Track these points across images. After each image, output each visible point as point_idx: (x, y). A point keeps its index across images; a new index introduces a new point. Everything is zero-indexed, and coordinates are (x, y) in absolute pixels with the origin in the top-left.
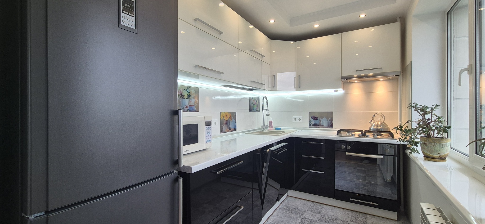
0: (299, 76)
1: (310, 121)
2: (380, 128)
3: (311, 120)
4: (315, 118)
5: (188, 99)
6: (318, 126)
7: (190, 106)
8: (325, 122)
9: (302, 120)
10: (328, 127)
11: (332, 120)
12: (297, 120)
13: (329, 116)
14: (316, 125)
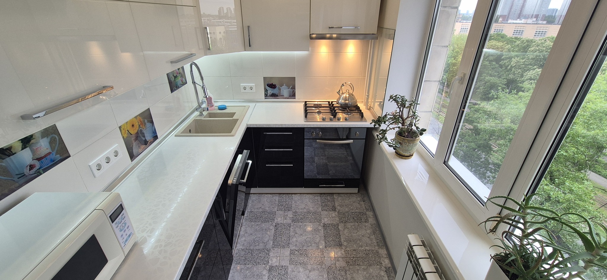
0: (249, 27)
1: (266, 90)
2: (348, 103)
3: (268, 88)
4: (272, 86)
5: (28, 149)
6: (277, 96)
7: (39, 159)
8: (285, 91)
9: (254, 90)
10: (289, 97)
11: (294, 88)
12: (248, 90)
13: (291, 83)
14: (274, 96)
